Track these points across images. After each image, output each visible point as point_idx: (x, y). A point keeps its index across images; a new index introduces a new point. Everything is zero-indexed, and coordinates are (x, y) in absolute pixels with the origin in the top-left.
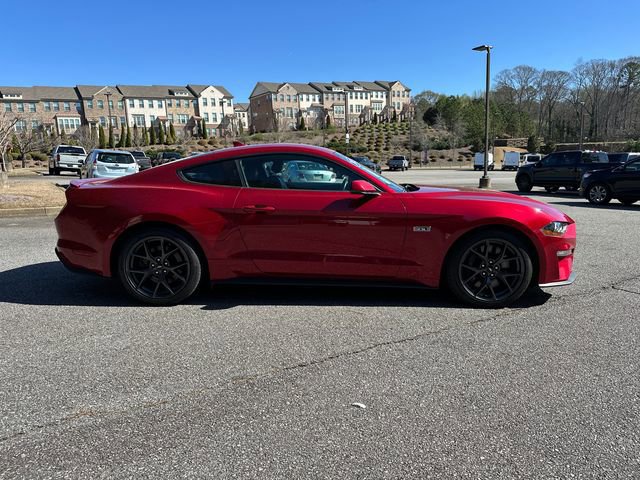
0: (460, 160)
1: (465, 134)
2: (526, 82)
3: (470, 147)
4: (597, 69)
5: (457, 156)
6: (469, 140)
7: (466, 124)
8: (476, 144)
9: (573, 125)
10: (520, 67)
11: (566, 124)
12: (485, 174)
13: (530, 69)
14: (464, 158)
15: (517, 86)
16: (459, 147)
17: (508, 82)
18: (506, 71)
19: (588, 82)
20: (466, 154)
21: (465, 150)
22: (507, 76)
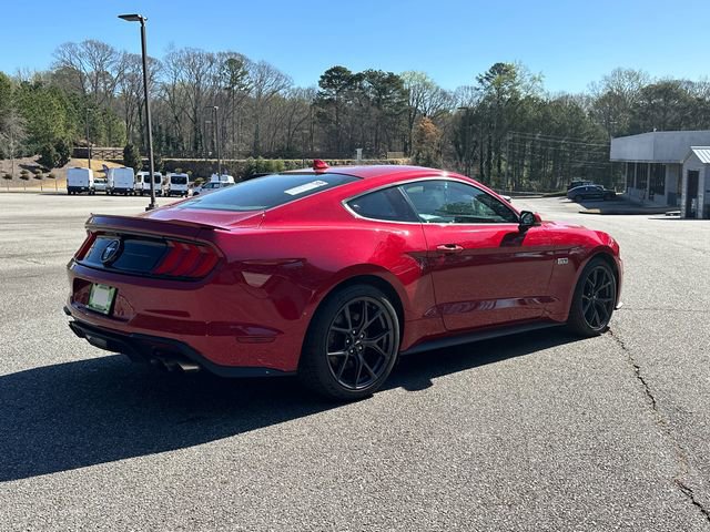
0: (24, 178)
1: (25, 137)
2: (101, 65)
3: (37, 157)
4: (192, 61)
5: (17, 171)
6: (34, 147)
7: (24, 121)
8: (45, 153)
9: (174, 134)
10: (92, 43)
11: (164, 132)
12: (153, 201)
13: (105, 48)
14: (31, 175)
15: (88, 68)
16: (19, 157)
17: (76, 62)
18: (70, 45)
19: (184, 75)
20: (32, 169)
21: (30, 162)
22: (73, 52)
